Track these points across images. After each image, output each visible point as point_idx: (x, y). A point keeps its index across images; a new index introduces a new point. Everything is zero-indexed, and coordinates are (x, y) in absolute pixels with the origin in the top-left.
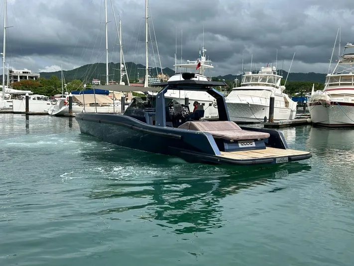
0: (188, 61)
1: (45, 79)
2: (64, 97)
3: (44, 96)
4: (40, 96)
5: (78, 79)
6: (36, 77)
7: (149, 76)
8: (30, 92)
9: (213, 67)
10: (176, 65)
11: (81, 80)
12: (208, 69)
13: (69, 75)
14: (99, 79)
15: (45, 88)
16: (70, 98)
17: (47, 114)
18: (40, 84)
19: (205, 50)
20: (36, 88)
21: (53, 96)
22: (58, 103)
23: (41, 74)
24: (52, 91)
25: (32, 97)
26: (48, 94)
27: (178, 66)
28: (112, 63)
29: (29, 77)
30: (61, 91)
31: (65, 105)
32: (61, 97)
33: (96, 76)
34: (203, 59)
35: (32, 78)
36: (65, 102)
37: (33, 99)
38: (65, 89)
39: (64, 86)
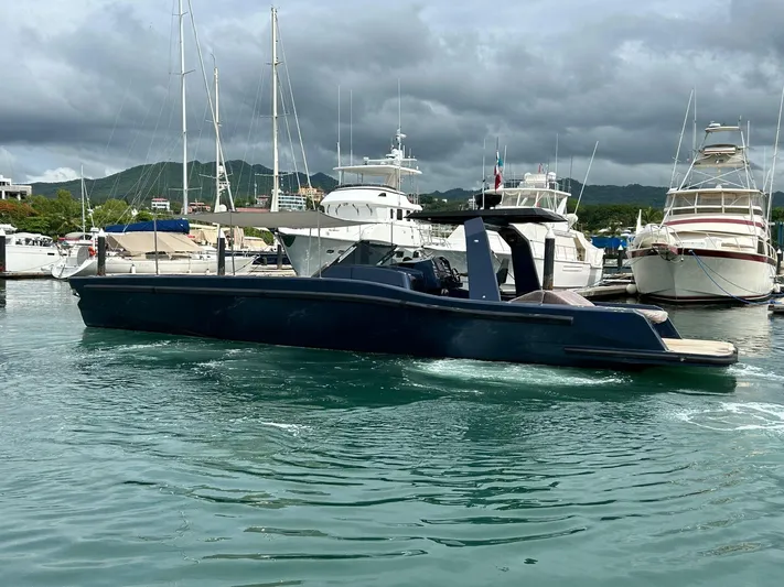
0: (366, 159)
1: (43, 198)
2: (88, 238)
3: (42, 237)
4: (32, 236)
5: (119, 198)
6: (23, 194)
7: (280, 191)
8: (9, 226)
9: (419, 172)
10: (339, 167)
11: (125, 199)
12: (411, 177)
13: (99, 189)
14: (166, 198)
15: (43, 219)
16: (101, 240)
17: (50, 277)
18: (34, 211)
19: (403, 136)
20: (22, 218)
21: (62, 235)
22: (75, 253)
23: (35, 186)
24: (59, 224)
25: (14, 238)
26: (51, 232)
27: (343, 170)
28: (197, 162)
29: (6, 193)
30: (81, 224)
31: (91, 256)
32: (81, 238)
33: (161, 189)
34: (398, 154)
35: (12, 195)
36: (91, 250)
37: (17, 243)
38: (88, 221)
39: (87, 213)
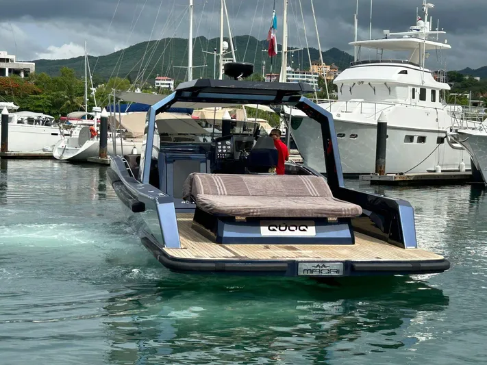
0: (387, 32)
1: (47, 76)
2: (91, 118)
3: (44, 116)
4: (34, 115)
5: (122, 76)
6: (26, 72)
7: (289, 68)
8: (11, 105)
9: (449, 46)
10: (356, 42)
11: (129, 78)
12: (438, 51)
13: (102, 66)
14: (171, 76)
15: (45, 98)
16: (103, 120)
17: (51, 157)
18: (36, 89)
19: (431, 5)
20: (25, 96)
21: (64, 115)
22: (76, 133)
23: (39, 63)
24: (60, 104)
25: (16, 117)
26: (54, 111)
27: (360, 45)
28: (203, 38)
29: (10, 70)
30: (83, 104)
31: (92, 137)
32: (83, 117)
33: (165, 68)
34: (425, 26)
35: (16, 72)
36: (92, 130)
37: (19, 122)
38: (91, 100)
39: (90, 92)
